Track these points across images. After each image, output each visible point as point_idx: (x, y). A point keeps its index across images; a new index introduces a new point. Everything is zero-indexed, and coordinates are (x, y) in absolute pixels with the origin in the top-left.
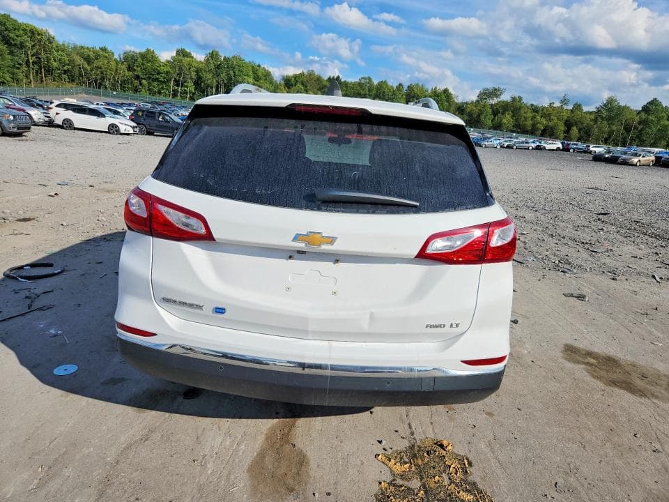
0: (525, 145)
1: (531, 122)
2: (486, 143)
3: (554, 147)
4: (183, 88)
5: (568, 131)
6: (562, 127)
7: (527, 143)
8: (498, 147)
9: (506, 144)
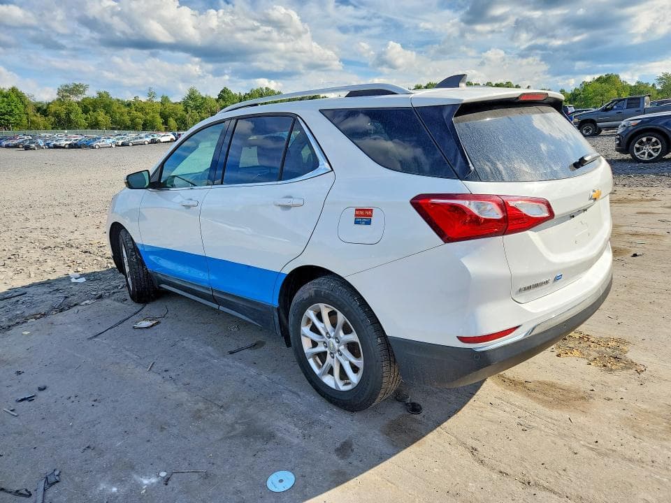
0: (139, 140)
1: (128, 117)
2: (98, 144)
3: (168, 139)
5: (166, 123)
6: (159, 120)
7: (141, 138)
8: (114, 146)
9: (120, 142)
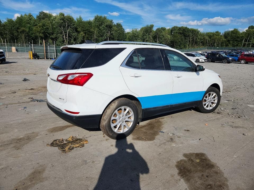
4: (248, 43)
